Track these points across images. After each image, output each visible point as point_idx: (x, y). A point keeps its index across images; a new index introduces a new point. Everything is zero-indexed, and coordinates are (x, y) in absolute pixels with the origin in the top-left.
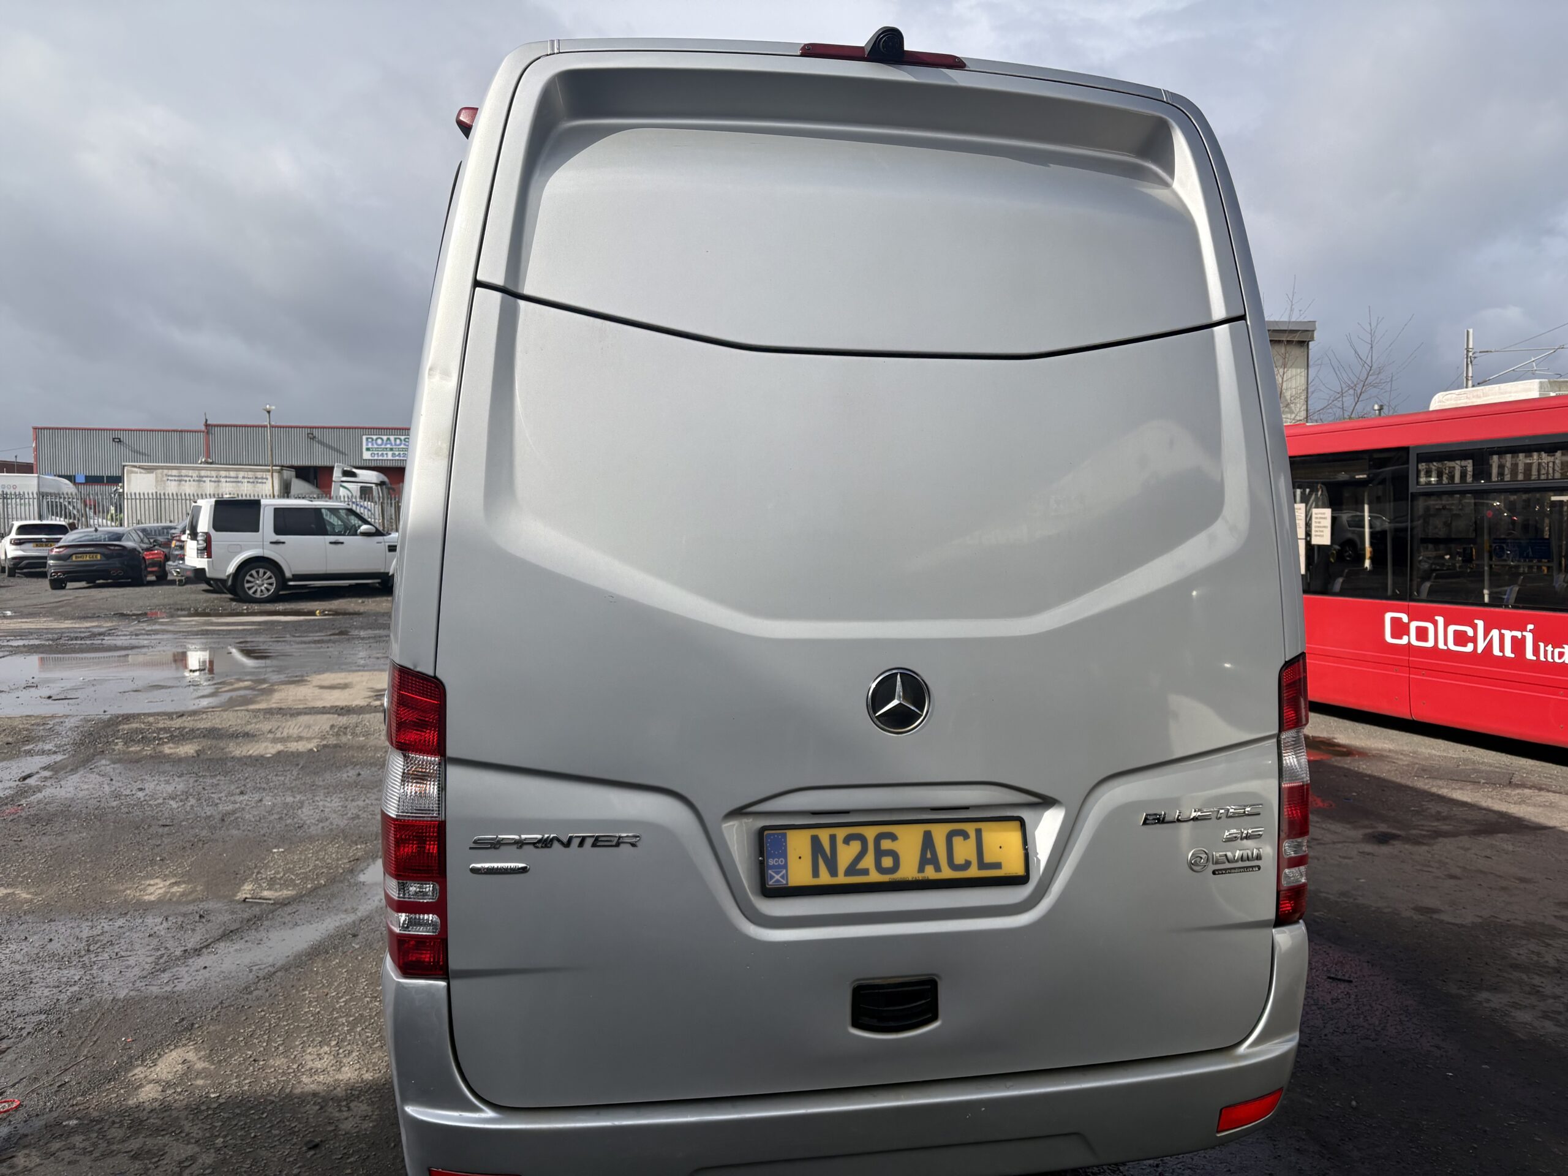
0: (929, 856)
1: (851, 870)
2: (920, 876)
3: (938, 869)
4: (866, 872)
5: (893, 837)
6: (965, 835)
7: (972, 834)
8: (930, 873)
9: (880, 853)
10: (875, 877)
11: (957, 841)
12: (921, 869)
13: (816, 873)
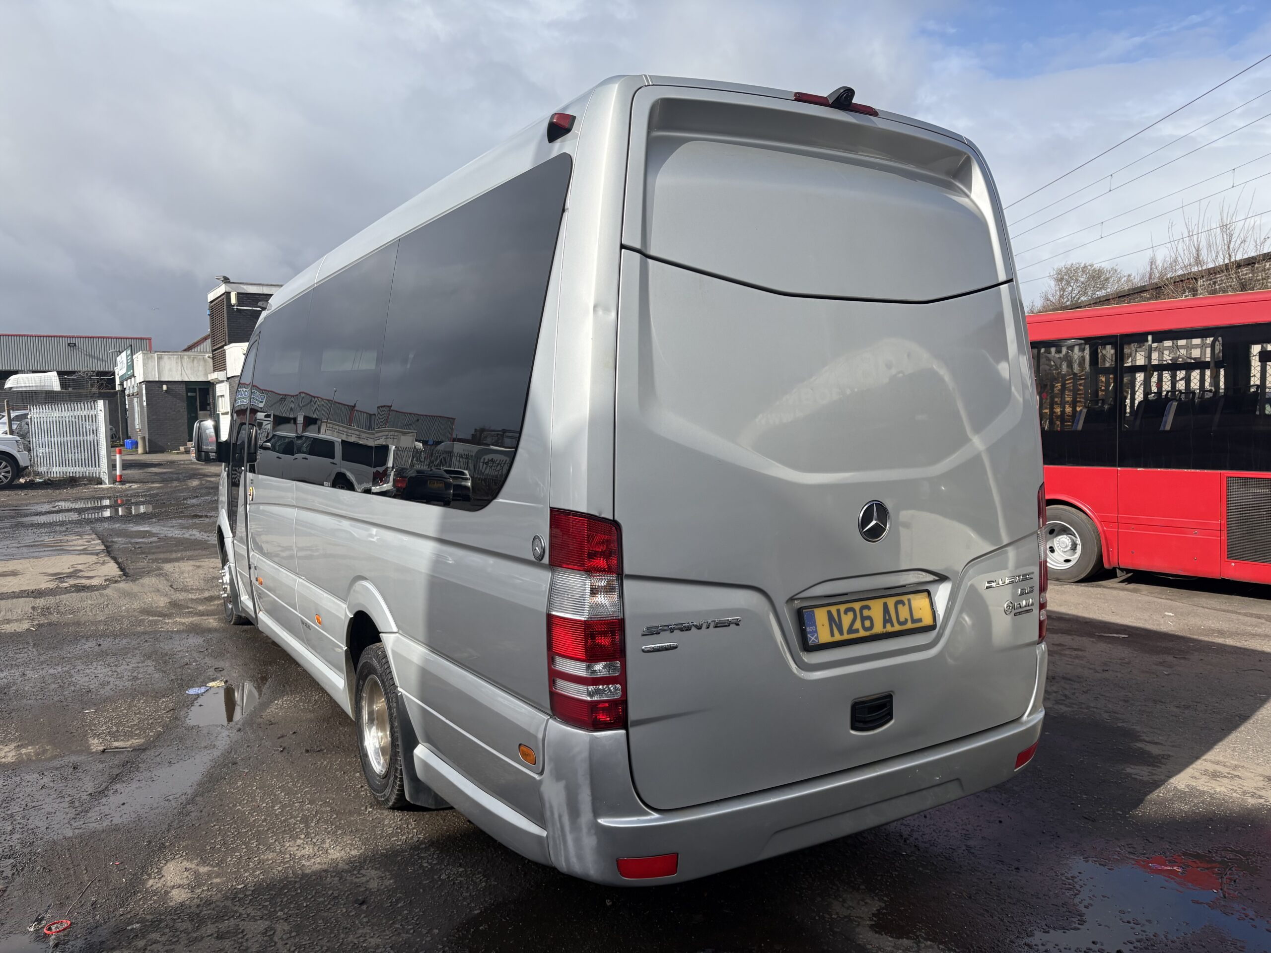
0: (887, 618)
1: (851, 630)
2: (884, 631)
3: (893, 626)
4: (857, 631)
5: (868, 608)
6: (902, 602)
7: (906, 602)
8: (889, 628)
9: (863, 619)
10: (862, 633)
11: (900, 606)
12: (884, 627)
13: (832, 635)
